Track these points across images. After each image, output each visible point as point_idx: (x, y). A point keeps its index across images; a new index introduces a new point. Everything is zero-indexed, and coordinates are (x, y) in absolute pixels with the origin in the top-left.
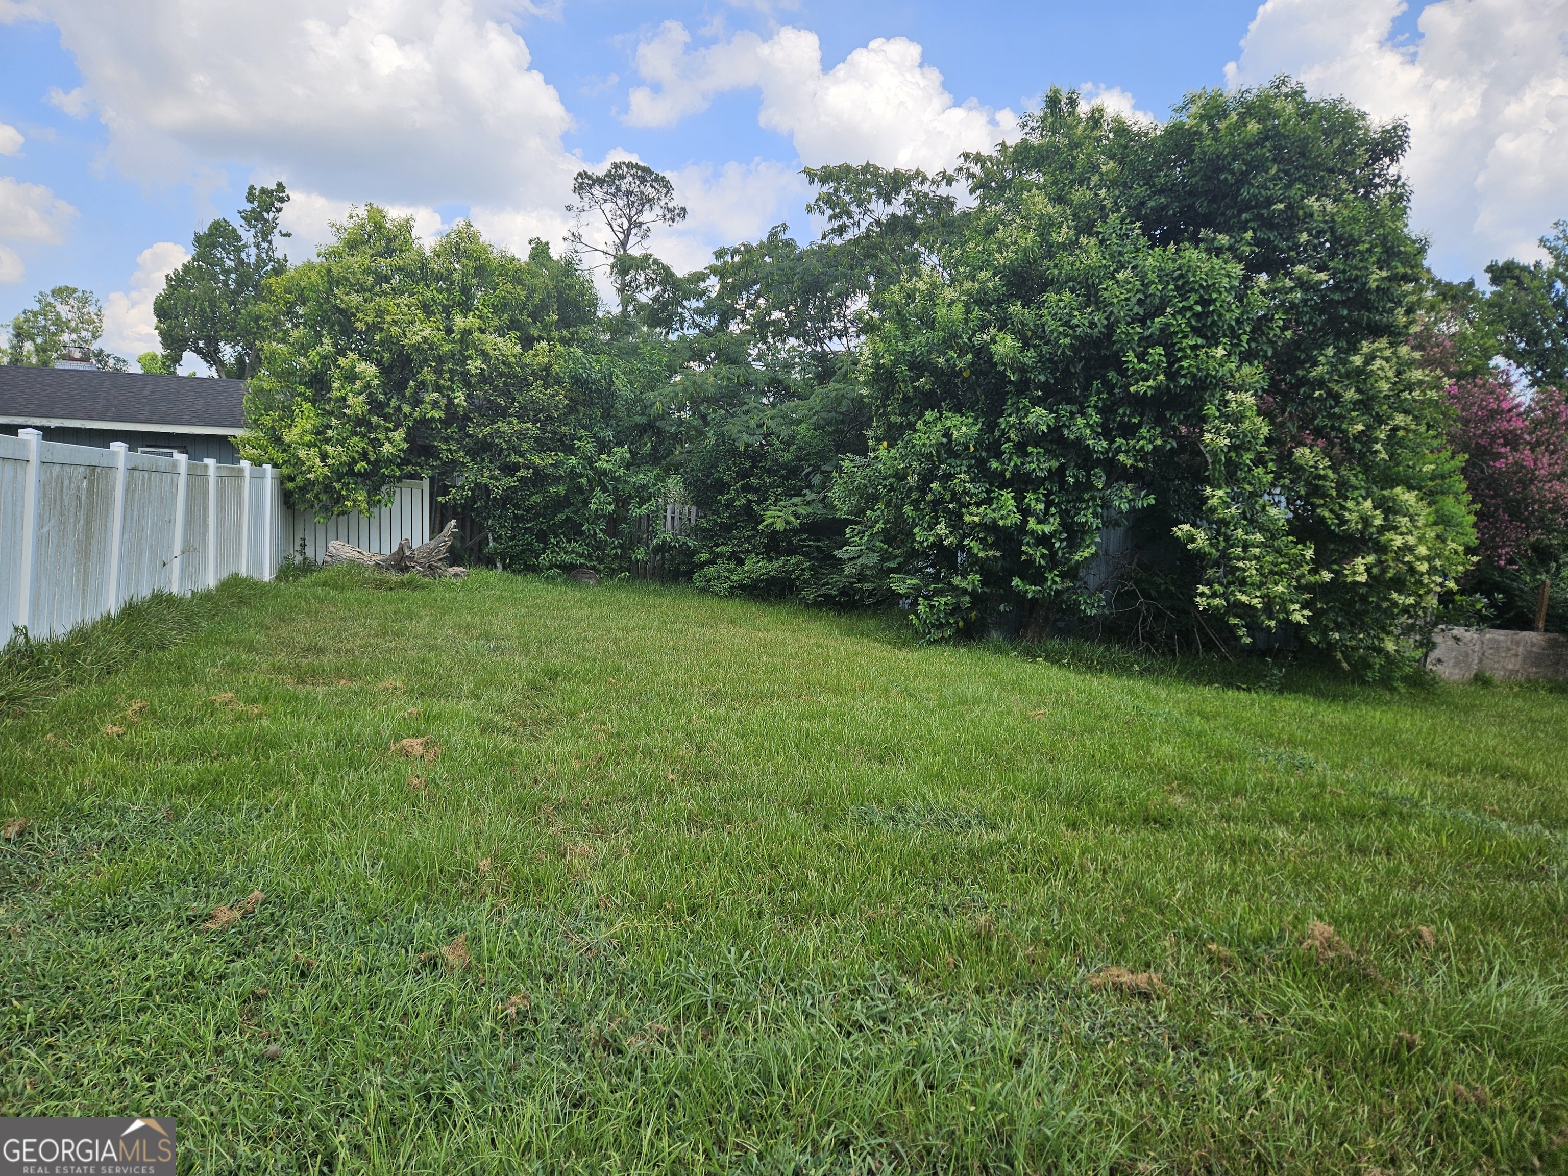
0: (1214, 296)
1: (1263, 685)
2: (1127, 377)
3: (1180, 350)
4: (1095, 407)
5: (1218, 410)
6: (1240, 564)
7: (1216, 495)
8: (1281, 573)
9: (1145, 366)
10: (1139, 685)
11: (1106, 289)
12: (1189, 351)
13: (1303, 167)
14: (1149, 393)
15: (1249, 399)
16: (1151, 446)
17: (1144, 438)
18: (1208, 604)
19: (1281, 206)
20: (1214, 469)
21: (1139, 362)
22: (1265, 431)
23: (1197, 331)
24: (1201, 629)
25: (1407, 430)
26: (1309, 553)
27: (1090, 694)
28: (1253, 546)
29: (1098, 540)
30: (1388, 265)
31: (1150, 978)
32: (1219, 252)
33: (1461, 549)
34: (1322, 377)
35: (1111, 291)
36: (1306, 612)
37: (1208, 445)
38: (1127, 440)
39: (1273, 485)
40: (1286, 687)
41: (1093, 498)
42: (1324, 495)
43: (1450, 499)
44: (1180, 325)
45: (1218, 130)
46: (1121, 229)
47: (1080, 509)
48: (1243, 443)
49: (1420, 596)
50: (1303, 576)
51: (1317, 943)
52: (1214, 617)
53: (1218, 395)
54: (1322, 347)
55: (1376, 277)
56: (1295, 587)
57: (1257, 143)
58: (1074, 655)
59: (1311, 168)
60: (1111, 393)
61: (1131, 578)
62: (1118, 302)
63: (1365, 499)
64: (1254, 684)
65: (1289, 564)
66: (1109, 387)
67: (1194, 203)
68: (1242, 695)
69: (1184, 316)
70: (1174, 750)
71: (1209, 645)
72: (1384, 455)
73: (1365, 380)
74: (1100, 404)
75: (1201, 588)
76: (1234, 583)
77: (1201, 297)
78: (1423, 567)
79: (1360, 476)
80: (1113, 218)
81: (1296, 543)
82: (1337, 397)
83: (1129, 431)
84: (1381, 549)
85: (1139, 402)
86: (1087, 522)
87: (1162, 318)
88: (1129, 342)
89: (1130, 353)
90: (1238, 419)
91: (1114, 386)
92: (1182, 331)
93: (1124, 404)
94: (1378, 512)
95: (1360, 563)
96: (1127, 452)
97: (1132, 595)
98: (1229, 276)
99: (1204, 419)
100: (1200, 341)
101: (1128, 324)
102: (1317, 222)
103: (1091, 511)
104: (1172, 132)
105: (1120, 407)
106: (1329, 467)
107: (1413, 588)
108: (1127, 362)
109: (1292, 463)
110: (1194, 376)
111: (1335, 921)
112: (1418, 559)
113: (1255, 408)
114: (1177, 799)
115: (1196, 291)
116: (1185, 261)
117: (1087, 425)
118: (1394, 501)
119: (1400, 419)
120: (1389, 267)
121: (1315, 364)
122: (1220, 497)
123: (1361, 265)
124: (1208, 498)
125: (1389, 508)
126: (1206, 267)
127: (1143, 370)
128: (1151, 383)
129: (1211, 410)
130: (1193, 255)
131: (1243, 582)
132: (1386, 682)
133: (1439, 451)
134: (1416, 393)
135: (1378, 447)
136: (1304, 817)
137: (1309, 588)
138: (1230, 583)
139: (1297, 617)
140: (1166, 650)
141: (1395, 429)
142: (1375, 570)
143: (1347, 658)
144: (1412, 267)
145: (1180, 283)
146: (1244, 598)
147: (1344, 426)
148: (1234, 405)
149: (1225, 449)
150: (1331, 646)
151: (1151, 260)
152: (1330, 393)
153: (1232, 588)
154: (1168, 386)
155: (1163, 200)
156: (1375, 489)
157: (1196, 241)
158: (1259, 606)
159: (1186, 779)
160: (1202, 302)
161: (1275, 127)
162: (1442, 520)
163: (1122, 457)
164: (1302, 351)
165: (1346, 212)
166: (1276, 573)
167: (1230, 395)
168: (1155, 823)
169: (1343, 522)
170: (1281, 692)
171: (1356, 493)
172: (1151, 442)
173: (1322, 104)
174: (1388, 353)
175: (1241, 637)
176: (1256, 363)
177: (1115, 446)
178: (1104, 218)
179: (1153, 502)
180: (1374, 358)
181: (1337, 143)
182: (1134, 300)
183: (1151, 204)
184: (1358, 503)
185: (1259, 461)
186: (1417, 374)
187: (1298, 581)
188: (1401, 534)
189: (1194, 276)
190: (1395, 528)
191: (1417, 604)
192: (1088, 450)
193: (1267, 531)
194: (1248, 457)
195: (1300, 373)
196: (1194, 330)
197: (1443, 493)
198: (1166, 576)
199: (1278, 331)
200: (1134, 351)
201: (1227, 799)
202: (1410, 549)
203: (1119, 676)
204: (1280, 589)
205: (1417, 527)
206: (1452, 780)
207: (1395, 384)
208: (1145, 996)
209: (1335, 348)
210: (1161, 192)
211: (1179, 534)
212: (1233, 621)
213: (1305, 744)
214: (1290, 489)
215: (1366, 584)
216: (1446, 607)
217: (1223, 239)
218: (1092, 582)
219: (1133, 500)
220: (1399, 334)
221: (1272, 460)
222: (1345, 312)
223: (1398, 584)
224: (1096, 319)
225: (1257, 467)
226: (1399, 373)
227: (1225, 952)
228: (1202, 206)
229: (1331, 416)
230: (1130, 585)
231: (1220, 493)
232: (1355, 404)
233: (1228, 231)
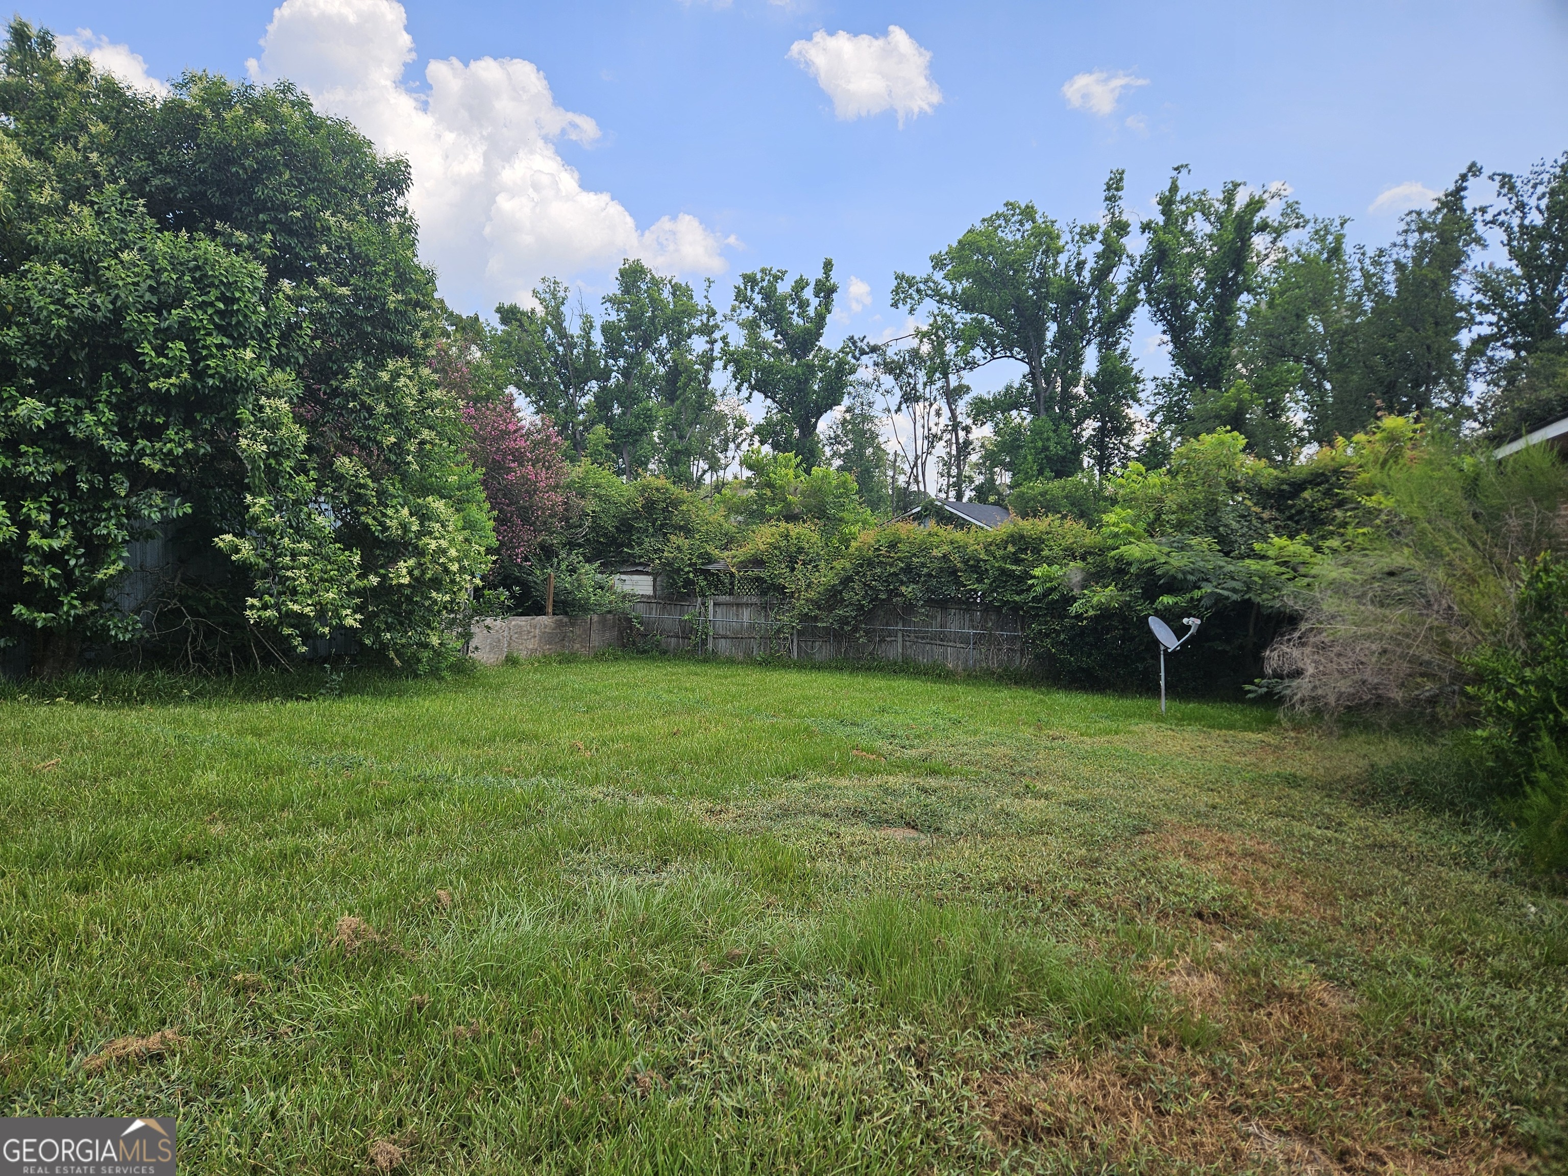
0: (237, 295)
1: (323, 691)
2: (144, 371)
3: (204, 347)
4: (108, 402)
5: (253, 415)
6: (289, 574)
7: (258, 504)
8: (331, 580)
9: (165, 361)
10: (186, 711)
11: (108, 268)
12: (214, 350)
13: (315, 180)
14: (173, 391)
15: (283, 405)
16: (180, 450)
17: (171, 441)
18: (259, 617)
19: (298, 214)
20: (254, 476)
21: (159, 355)
22: (303, 438)
23: (221, 330)
24: (259, 644)
25: (433, 445)
26: (357, 559)
27: (121, 730)
28: (301, 554)
29: (126, 554)
30: (403, 290)
31: (163, 1036)
32: (239, 248)
33: (482, 549)
34: (354, 389)
35: (112, 270)
36: (358, 616)
37: (245, 450)
38: (151, 442)
39: (318, 493)
40: (345, 690)
41: (116, 507)
42: (367, 504)
43: (474, 507)
44: (201, 321)
45: (224, 119)
46: (121, 203)
47: (100, 520)
48: (282, 450)
49: (454, 593)
50: (351, 582)
51: (345, 937)
52: (268, 629)
53: (251, 399)
54: (352, 360)
55: (393, 299)
56: (346, 593)
57: (266, 144)
58: (106, 689)
59: (324, 182)
60: (126, 387)
61: (175, 595)
62: (125, 285)
63: (403, 507)
64: (315, 692)
65: (338, 570)
66: (125, 382)
67: (206, 191)
68: (301, 706)
69: (206, 312)
70: (218, 775)
71: (268, 659)
72: (415, 466)
73: (393, 395)
74: (114, 400)
75: (250, 601)
76: (285, 593)
77: (222, 293)
78: (455, 567)
79: (397, 485)
80: (109, 188)
81: (344, 550)
82: (370, 410)
83: (154, 432)
84: (420, 552)
85: (162, 400)
86: (109, 534)
87: (179, 311)
88: (143, 332)
89: (146, 344)
90: (274, 426)
91: (130, 379)
92: (205, 328)
93: (144, 402)
94: (414, 519)
95: (403, 566)
96: (153, 455)
97: (177, 613)
98: (251, 277)
99: (238, 423)
100: (226, 341)
101: (140, 312)
102: (335, 237)
103: (113, 521)
104: (171, 108)
105: (140, 405)
106: (368, 476)
107: (449, 586)
108: (143, 354)
109: (333, 471)
110: (222, 378)
111: (366, 910)
112: (450, 561)
113: (291, 415)
114: (217, 829)
115: (217, 287)
116: (201, 253)
117: (99, 423)
118: (427, 508)
119: (426, 434)
120: (404, 293)
121: (347, 376)
122: (263, 505)
123: (378, 286)
124: (249, 506)
125: (424, 516)
126: (225, 262)
127: (163, 365)
128: (173, 380)
129: (244, 414)
130: (207, 247)
131: (294, 592)
132: (435, 673)
133: (463, 465)
134: (437, 411)
135: (410, 458)
136: (348, 816)
137: (359, 593)
138: (280, 594)
139: (349, 622)
140: (221, 669)
141: (422, 443)
142: (416, 572)
143: (399, 655)
144: (424, 296)
145: (197, 275)
146: (296, 608)
147: (379, 438)
148: (268, 410)
149: (264, 456)
150: (384, 646)
151: (162, 244)
152: (363, 404)
153: (283, 598)
154: (194, 385)
155: (168, 180)
156: (411, 497)
157: (214, 234)
158: (312, 614)
159: (230, 804)
160: (222, 298)
161: (283, 132)
162: (469, 525)
163: (147, 461)
164: (334, 362)
165: (361, 234)
166: (326, 581)
167: (263, 400)
168: (189, 859)
169: (385, 528)
170: (340, 696)
171: (395, 502)
172: (181, 446)
173: (329, 122)
174: (410, 372)
175: (296, 647)
176: (288, 369)
177: (137, 448)
178: (99, 187)
179: (190, 511)
180: (399, 375)
181: (345, 163)
182: (144, 286)
183: (156, 182)
184: (397, 511)
185: (301, 469)
186: (437, 394)
187: (348, 587)
188: (435, 538)
189: (213, 270)
190: (430, 533)
191: (452, 601)
192: (105, 454)
193: (316, 538)
194: (288, 465)
195: (334, 383)
196: (218, 327)
197: (469, 502)
198: (216, 590)
199: (308, 340)
200: (150, 343)
201: (273, 815)
202: (444, 552)
203: (164, 704)
204: (331, 595)
205: (448, 532)
206: (480, 751)
207: (419, 401)
208: (159, 1058)
209: (364, 362)
210: (165, 171)
211: (221, 544)
212: (287, 631)
213: (356, 744)
214: (333, 497)
215: (409, 585)
216: (478, 601)
217: (241, 237)
218: (127, 603)
219: (166, 509)
220: (419, 355)
221: (314, 468)
222: (370, 329)
223: (436, 583)
224: (98, 301)
225: (298, 475)
226: (421, 392)
227: (252, 977)
228: (215, 197)
229: (366, 428)
230: (174, 603)
231: (262, 501)
232: (386, 417)
233: (246, 229)
